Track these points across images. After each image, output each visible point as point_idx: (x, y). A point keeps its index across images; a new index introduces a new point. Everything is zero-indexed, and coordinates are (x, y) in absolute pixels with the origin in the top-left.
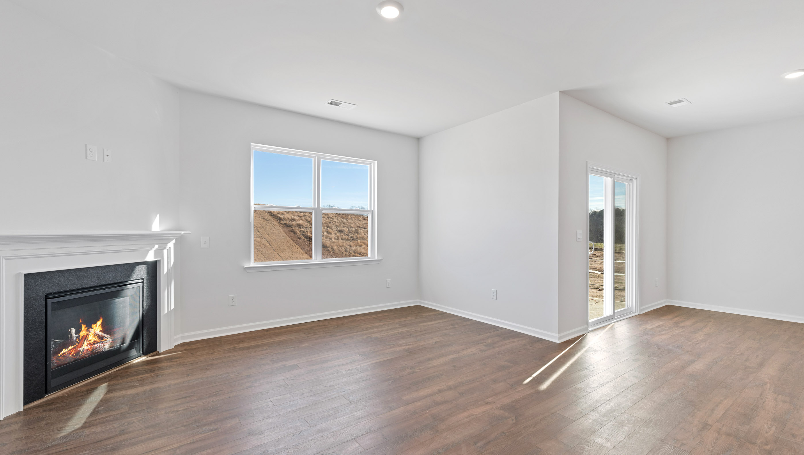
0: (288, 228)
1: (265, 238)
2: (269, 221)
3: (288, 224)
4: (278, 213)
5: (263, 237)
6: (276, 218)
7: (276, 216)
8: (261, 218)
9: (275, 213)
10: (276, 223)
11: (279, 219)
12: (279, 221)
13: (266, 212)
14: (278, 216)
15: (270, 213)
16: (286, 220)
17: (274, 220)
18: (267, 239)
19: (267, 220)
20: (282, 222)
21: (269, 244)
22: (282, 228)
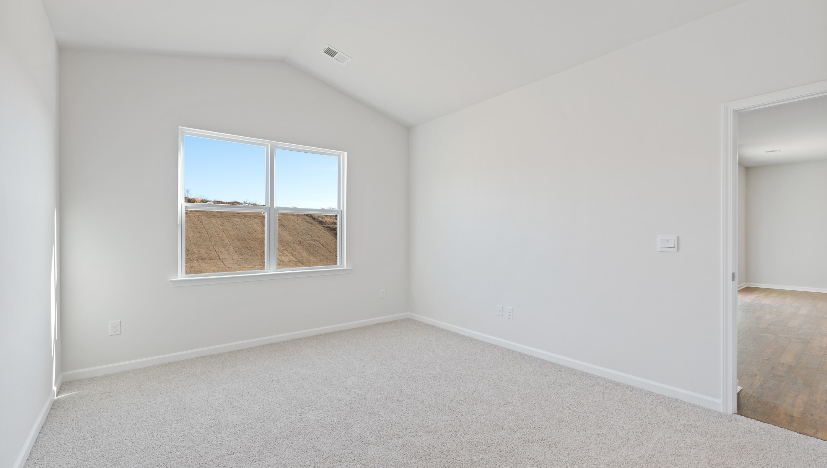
0: (332, 231)
1: (317, 240)
2: (313, 224)
3: (331, 227)
4: (319, 217)
5: (315, 240)
6: (318, 222)
7: (318, 220)
8: (306, 222)
9: (316, 217)
10: (320, 226)
11: (321, 223)
12: (322, 225)
13: (307, 215)
14: (319, 220)
15: (310, 216)
16: (327, 224)
17: (317, 223)
18: (320, 242)
19: (311, 224)
20: (324, 225)
21: (324, 246)
22: (328, 231)
